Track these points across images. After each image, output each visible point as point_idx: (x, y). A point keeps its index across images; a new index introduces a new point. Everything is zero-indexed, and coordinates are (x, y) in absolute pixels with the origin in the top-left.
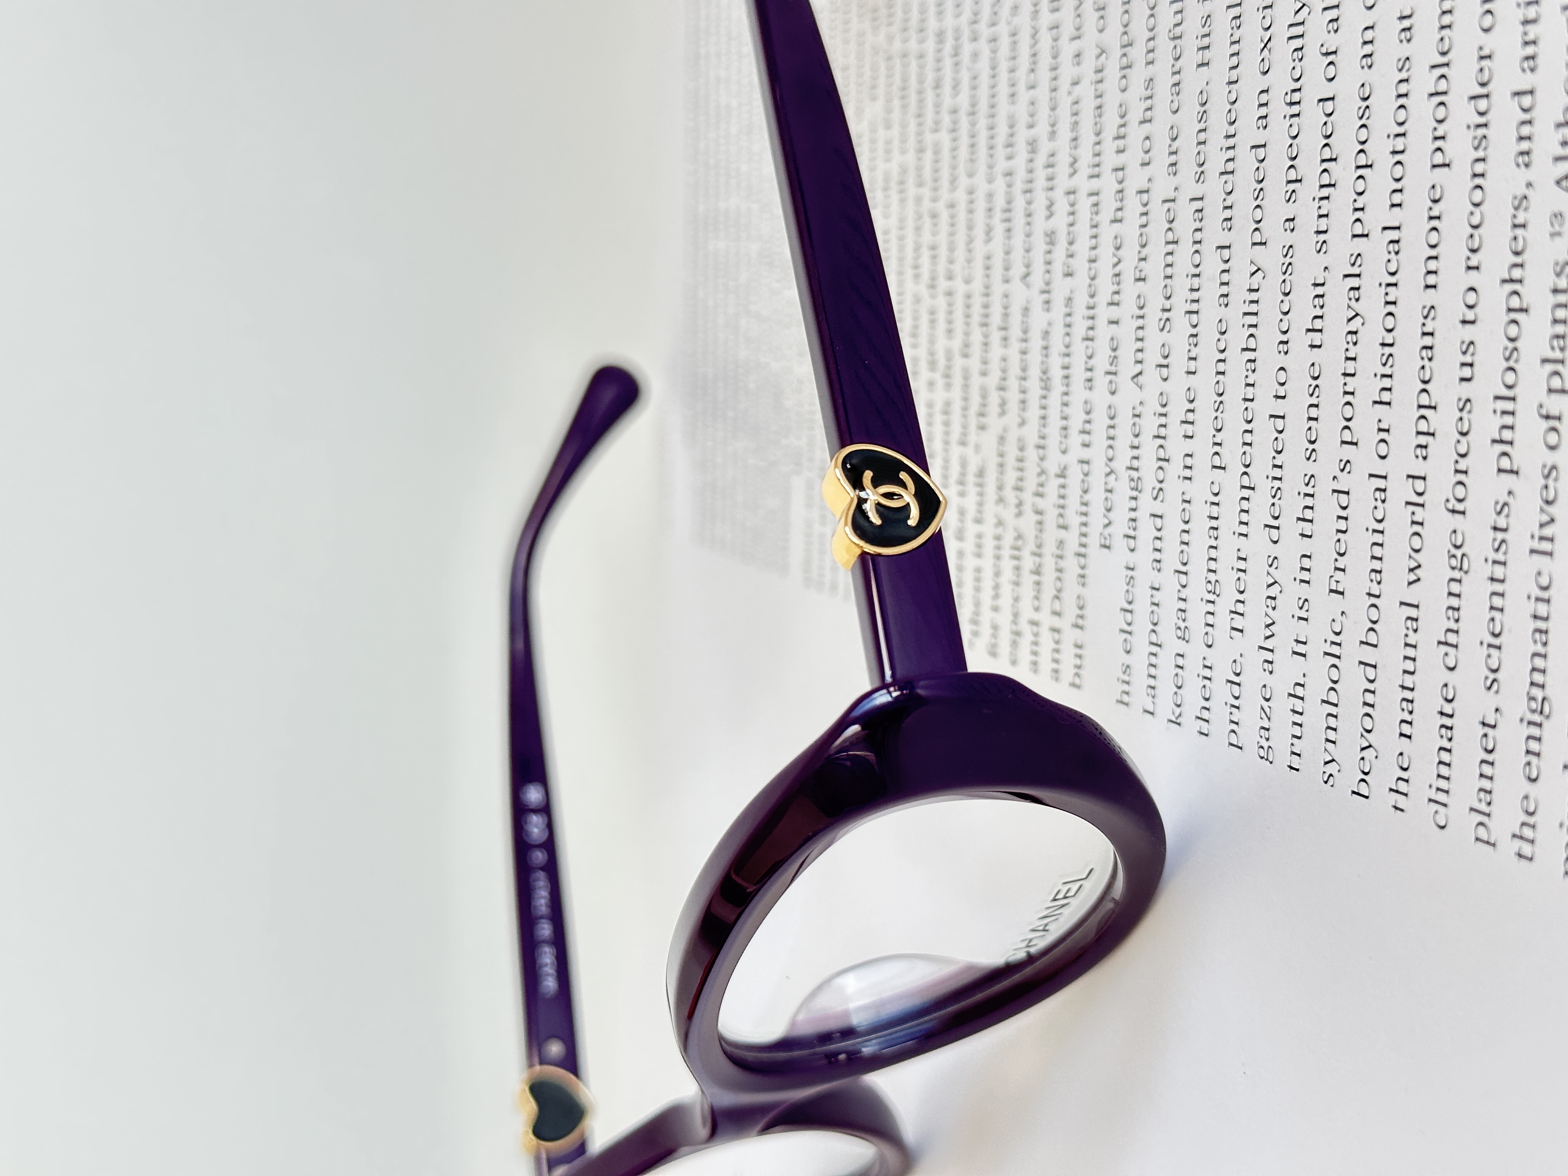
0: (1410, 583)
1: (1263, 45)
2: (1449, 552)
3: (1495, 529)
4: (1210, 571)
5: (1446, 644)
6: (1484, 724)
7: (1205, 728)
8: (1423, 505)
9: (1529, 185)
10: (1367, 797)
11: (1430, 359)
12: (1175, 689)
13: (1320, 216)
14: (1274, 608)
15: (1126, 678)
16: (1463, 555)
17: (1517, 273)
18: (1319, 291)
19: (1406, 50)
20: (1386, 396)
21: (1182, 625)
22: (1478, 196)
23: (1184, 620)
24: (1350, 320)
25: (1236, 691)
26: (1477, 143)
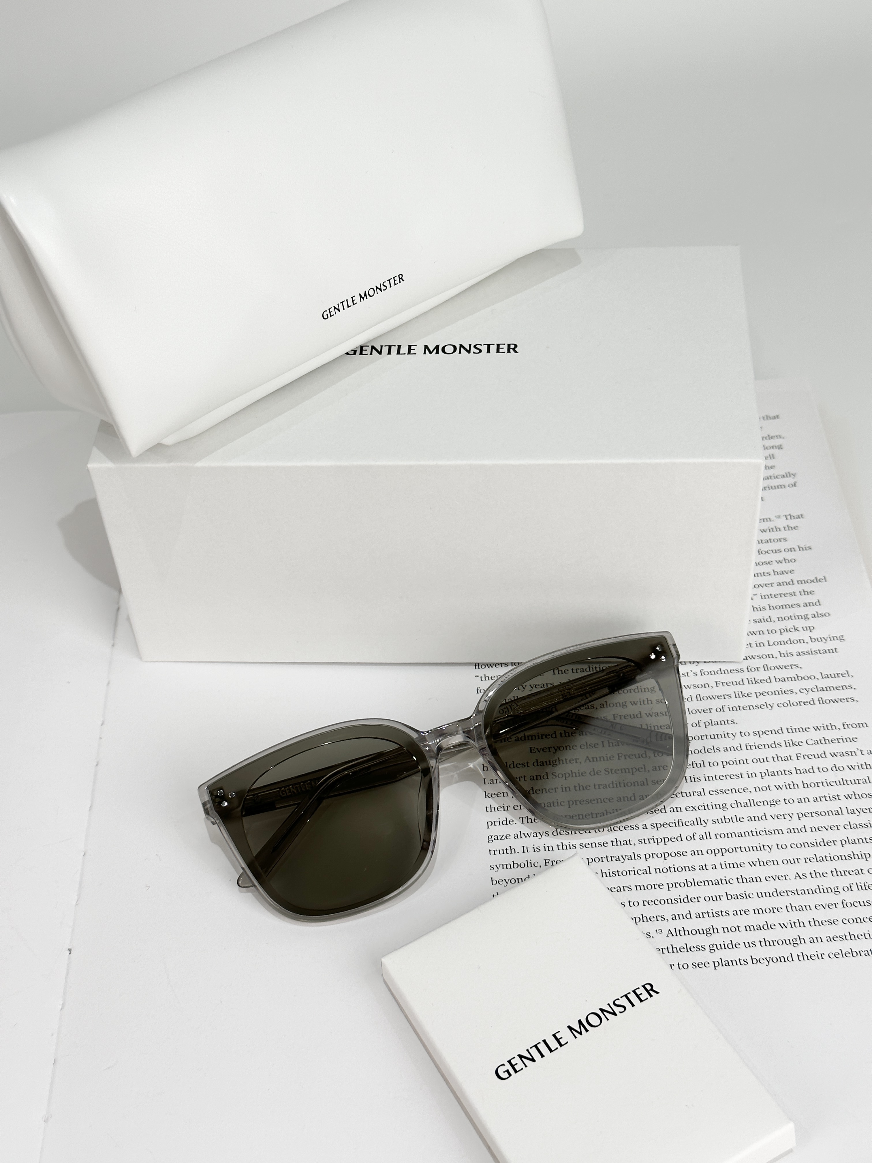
1: (694, 807)
7: (489, 810)
9: (668, 920)
10: (492, 884)
11: (617, 891)
12: (496, 794)
13: (649, 839)
14: (533, 836)
17: (645, 919)
18: (628, 843)
19: (697, 868)
20: (604, 875)
22: (662, 902)
24: (622, 856)
25: (505, 823)
26: (676, 899)
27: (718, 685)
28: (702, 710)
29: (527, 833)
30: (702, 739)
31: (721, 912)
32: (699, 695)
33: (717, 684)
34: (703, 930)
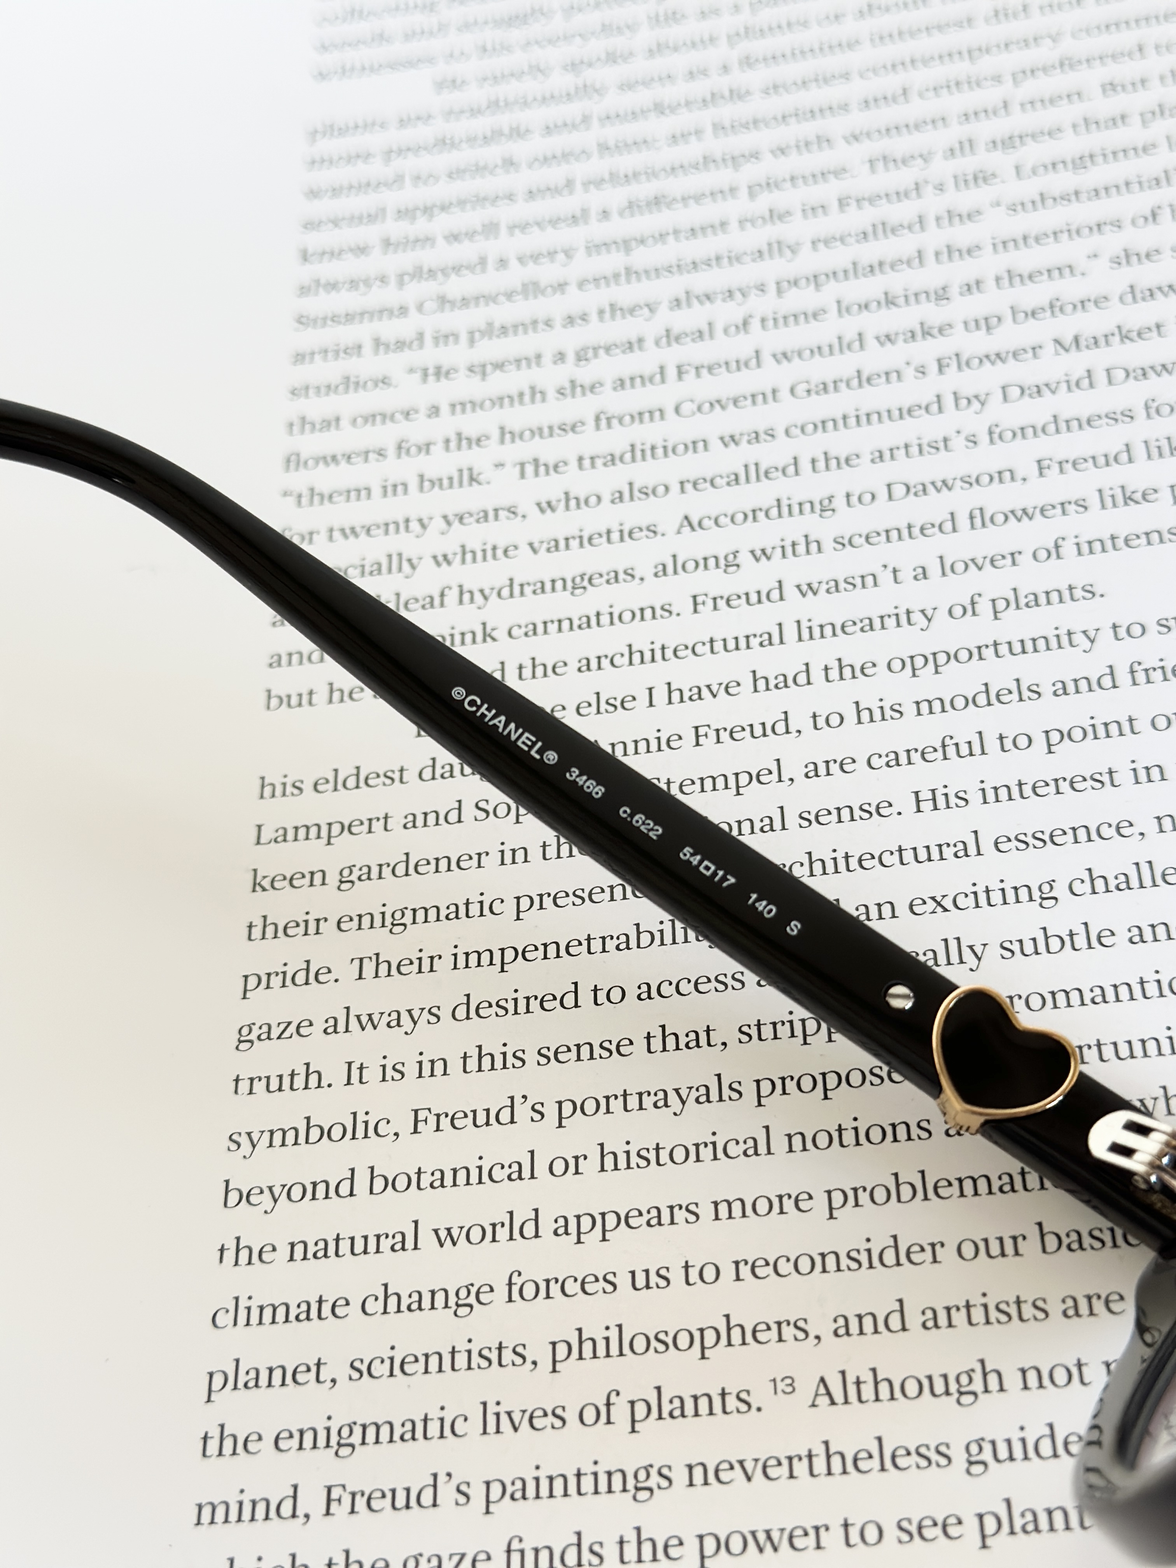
0: (436, 1231)
1: (938, 899)
2: (472, 1285)
3: (500, 1348)
4: (414, 910)
5: (386, 1297)
6: (318, 1364)
7: (256, 933)
8: (511, 1239)
9: (818, 1337)
10: (226, 1205)
11: (648, 1224)
12: (288, 876)
13: (774, 1024)
14: (388, 1025)
15: (289, 789)
16: (471, 1306)
17: (736, 1333)
18: (703, 1039)
20: (609, 1161)
21: (354, 877)
22: (804, 1265)
23: (359, 879)
24: (677, 1090)
25: (300, 978)
26: (854, 1254)
27: (1045, 471)
28: (988, 561)
29: (370, 1015)
30: (981, 658)
31: (1018, 1302)
32: (981, 509)
33: (1041, 469)
34: (945, 1377)
